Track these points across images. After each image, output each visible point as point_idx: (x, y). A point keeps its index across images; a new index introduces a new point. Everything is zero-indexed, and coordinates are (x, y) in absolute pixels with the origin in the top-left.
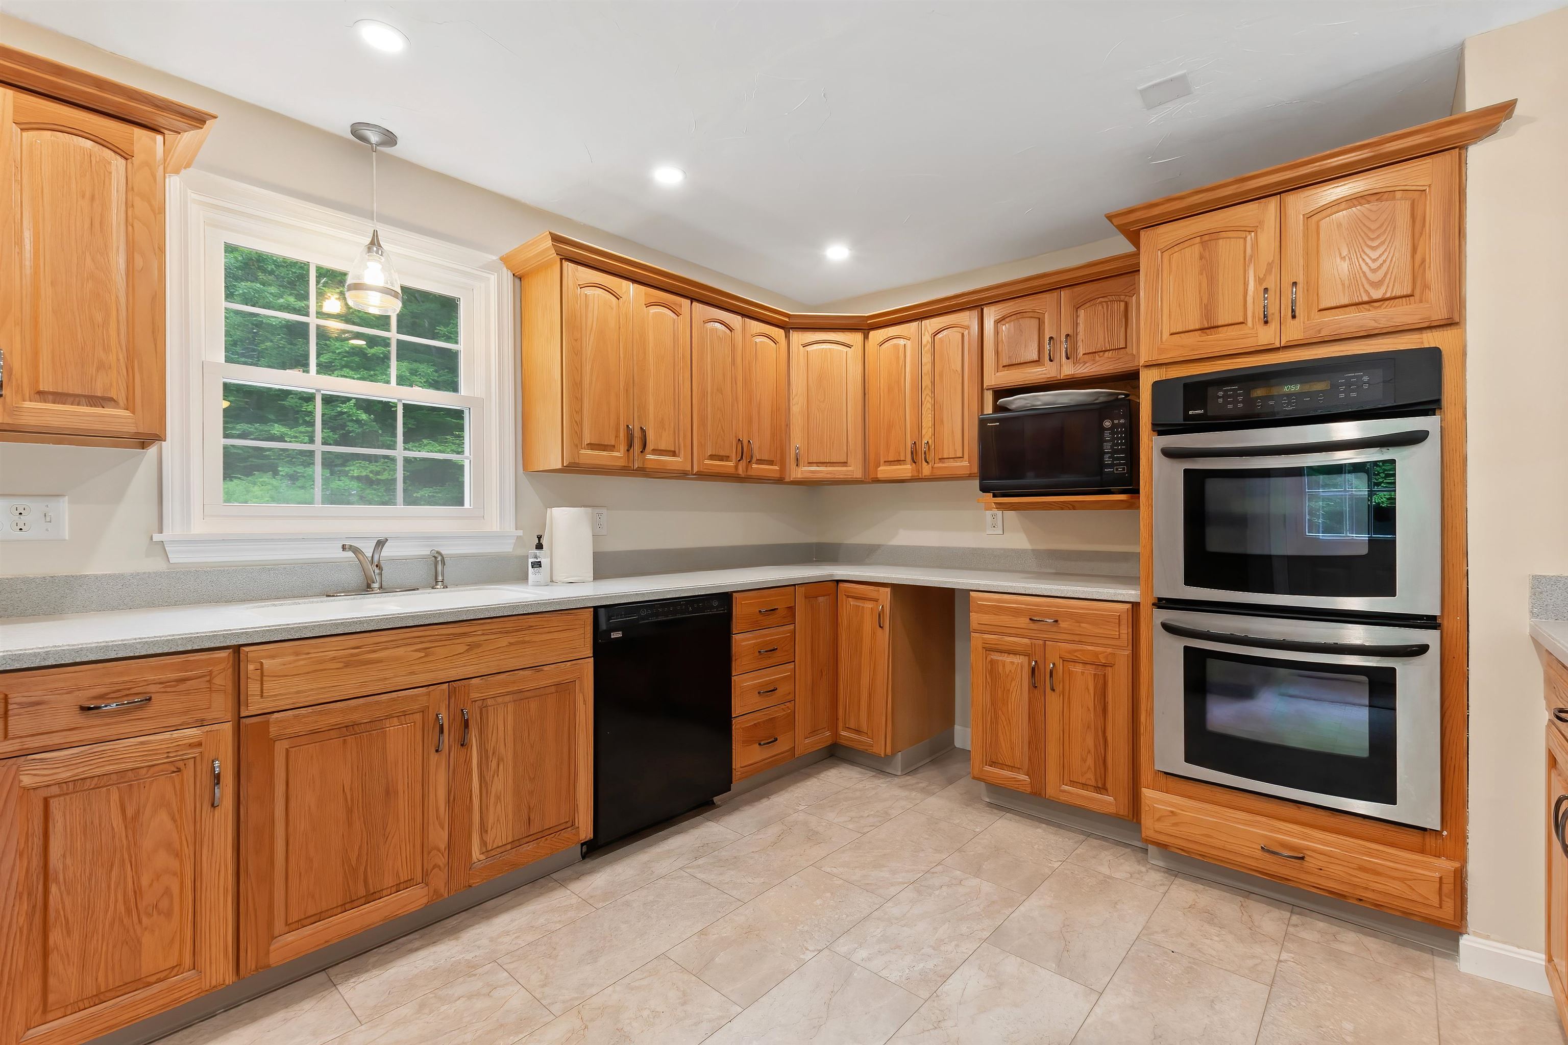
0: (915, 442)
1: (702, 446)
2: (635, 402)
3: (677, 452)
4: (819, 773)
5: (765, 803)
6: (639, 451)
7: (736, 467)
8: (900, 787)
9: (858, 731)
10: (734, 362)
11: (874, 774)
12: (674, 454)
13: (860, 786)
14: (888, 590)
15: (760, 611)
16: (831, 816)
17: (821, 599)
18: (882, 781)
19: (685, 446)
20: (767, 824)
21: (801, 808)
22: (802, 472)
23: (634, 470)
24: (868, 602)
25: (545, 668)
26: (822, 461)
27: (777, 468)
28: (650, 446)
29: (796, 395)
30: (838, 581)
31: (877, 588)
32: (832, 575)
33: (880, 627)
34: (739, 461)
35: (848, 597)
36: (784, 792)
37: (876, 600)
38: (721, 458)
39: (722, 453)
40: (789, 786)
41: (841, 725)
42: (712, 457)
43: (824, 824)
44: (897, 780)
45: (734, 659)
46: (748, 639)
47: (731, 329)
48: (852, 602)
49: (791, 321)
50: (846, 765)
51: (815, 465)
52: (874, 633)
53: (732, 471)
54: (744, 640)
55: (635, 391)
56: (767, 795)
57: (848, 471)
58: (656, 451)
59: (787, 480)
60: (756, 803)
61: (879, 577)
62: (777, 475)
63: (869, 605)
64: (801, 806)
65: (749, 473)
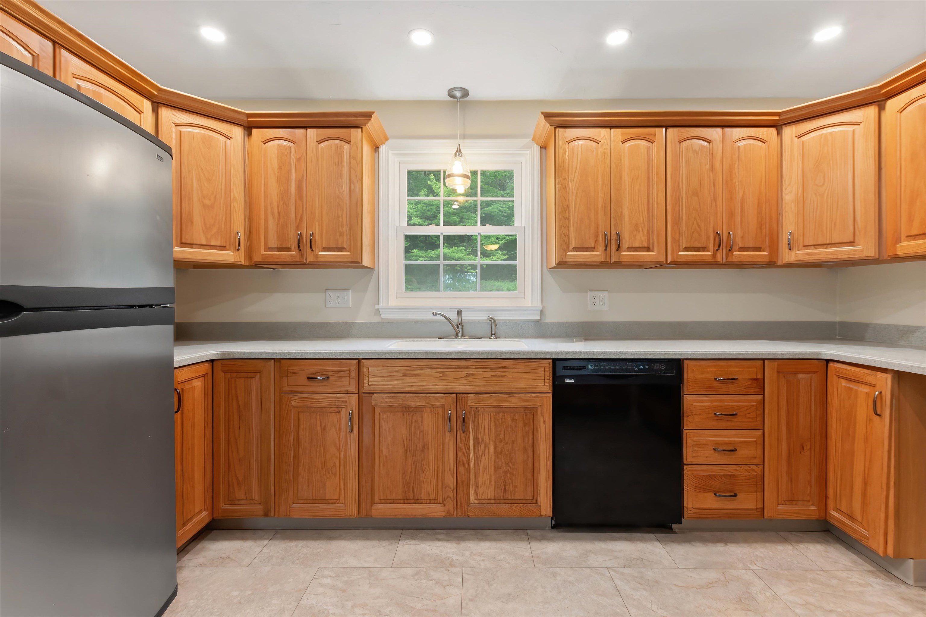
1: (675, 241)
2: (612, 215)
3: (651, 247)
4: (801, 542)
5: (720, 548)
6: (615, 250)
7: (714, 255)
8: (903, 599)
9: (851, 517)
10: (712, 168)
11: (873, 569)
12: (648, 249)
13: (844, 575)
14: (889, 377)
15: (715, 379)
16: (782, 590)
17: (801, 376)
18: (879, 581)
19: (658, 242)
20: (705, 566)
21: (755, 567)
22: (796, 256)
23: (611, 264)
24: (863, 385)
25: (516, 395)
26: (820, 243)
27: (765, 253)
28: (625, 244)
29: (789, 185)
30: (828, 361)
31: (873, 373)
32: (818, 354)
33: (877, 414)
34: (717, 250)
35: (839, 377)
36: (745, 545)
37: (873, 386)
38: (698, 249)
39: (697, 245)
40: (756, 542)
41: (831, 504)
42: (687, 249)
43: (767, 594)
44: (903, 589)
45: (685, 415)
46: (702, 401)
47: (709, 141)
48: (844, 383)
49: (781, 118)
50: (838, 546)
51: (813, 247)
52: (869, 420)
53: (710, 259)
54: (696, 401)
55: (612, 206)
56: (725, 541)
57: (855, 250)
58: (630, 249)
59: (780, 263)
60: (710, 544)
61: (875, 361)
62: (767, 260)
63: (863, 389)
64: (755, 565)
65: (730, 259)
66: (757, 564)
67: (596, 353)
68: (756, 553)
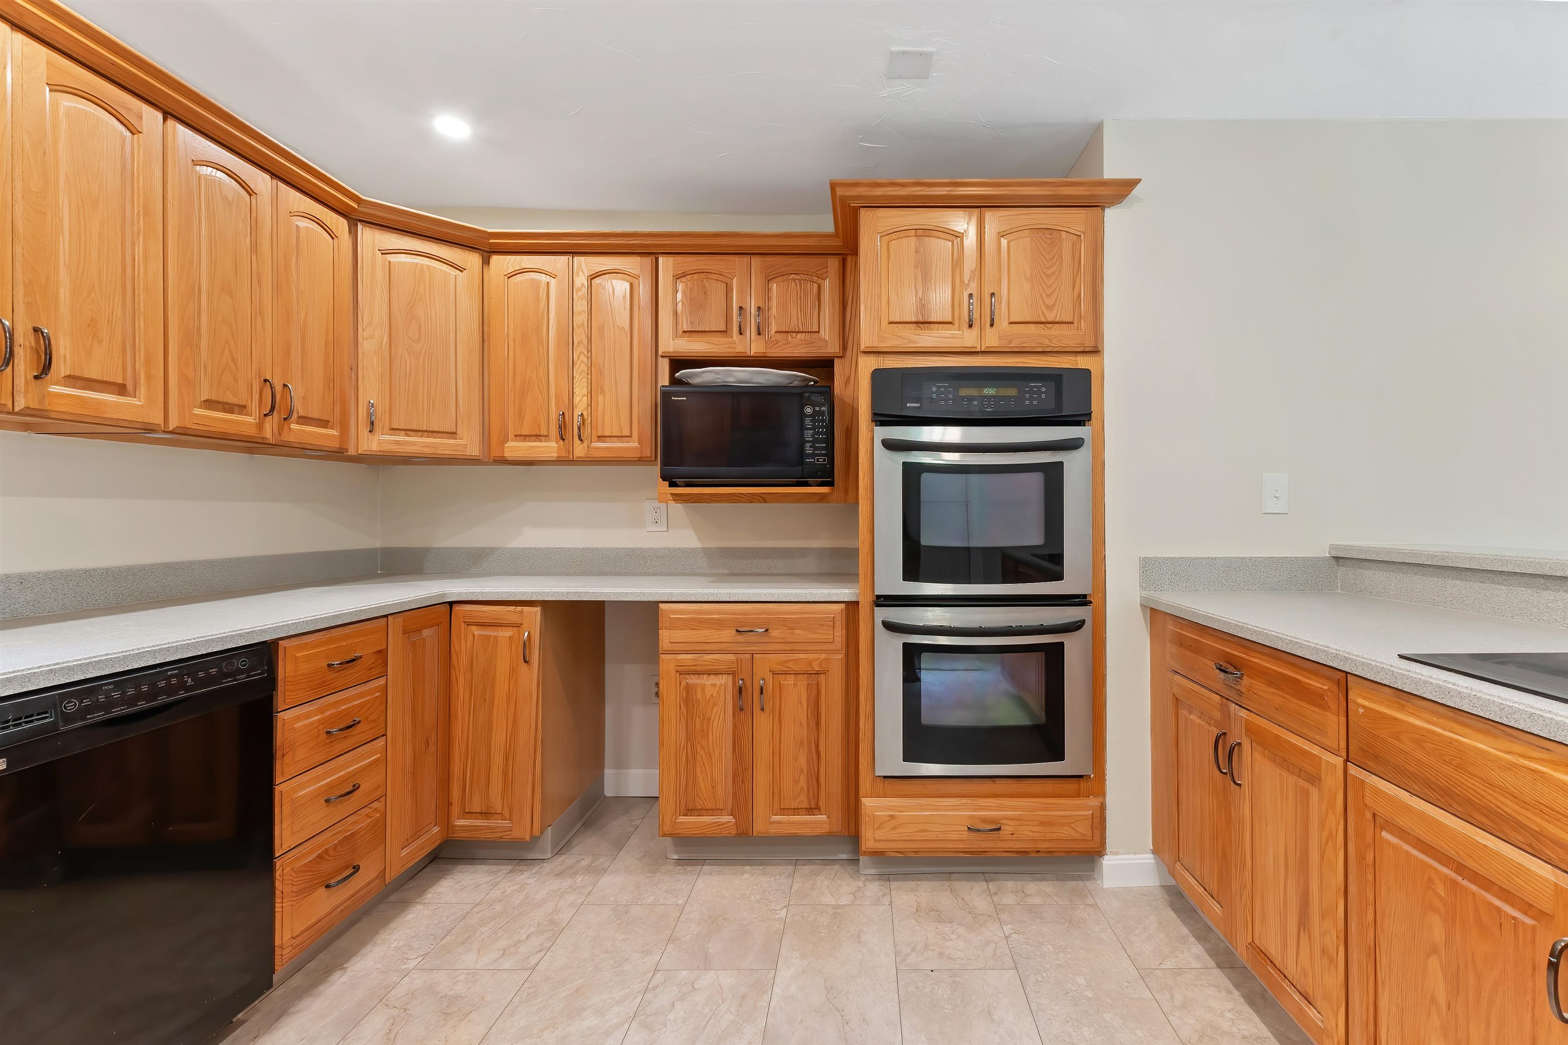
0: (563, 413)
1: (187, 382)
3: (130, 387)
4: (422, 892)
5: (339, 982)
6: (30, 376)
7: (260, 426)
8: (557, 875)
9: (486, 814)
10: (255, 248)
11: (510, 867)
12: (121, 389)
13: (496, 893)
14: (538, 610)
15: (329, 665)
16: (469, 959)
17: (426, 633)
18: (526, 874)
19: (149, 377)
21: (411, 964)
22: (380, 442)
23: (13, 413)
24: (504, 628)
26: (414, 428)
27: (334, 432)
28: (60, 368)
29: (370, 324)
30: (451, 604)
31: (519, 608)
32: (443, 595)
33: (526, 661)
34: (265, 415)
35: (469, 624)
36: (369, 948)
37: (518, 626)
38: (229, 408)
39: (230, 398)
40: (377, 933)
41: (455, 810)
42: (209, 404)
43: (462, 978)
44: (547, 867)
45: (279, 754)
46: (307, 716)
47: (250, 192)
48: (476, 631)
49: (360, 209)
50: (460, 867)
51: (403, 432)
52: (513, 671)
53: (252, 432)
54: (298, 718)
56: (337, 965)
57: (458, 445)
58: (72, 380)
59: (352, 452)
60: (321, 988)
61: (523, 593)
62: (335, 445)
63: (507, 633)
64: (409, 961)
65: (286, 437)
66: (410, 958)
67: (80, 665)
68: (393, 946)
